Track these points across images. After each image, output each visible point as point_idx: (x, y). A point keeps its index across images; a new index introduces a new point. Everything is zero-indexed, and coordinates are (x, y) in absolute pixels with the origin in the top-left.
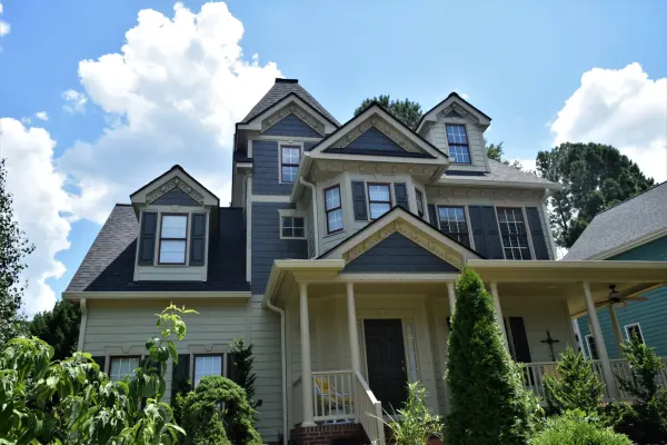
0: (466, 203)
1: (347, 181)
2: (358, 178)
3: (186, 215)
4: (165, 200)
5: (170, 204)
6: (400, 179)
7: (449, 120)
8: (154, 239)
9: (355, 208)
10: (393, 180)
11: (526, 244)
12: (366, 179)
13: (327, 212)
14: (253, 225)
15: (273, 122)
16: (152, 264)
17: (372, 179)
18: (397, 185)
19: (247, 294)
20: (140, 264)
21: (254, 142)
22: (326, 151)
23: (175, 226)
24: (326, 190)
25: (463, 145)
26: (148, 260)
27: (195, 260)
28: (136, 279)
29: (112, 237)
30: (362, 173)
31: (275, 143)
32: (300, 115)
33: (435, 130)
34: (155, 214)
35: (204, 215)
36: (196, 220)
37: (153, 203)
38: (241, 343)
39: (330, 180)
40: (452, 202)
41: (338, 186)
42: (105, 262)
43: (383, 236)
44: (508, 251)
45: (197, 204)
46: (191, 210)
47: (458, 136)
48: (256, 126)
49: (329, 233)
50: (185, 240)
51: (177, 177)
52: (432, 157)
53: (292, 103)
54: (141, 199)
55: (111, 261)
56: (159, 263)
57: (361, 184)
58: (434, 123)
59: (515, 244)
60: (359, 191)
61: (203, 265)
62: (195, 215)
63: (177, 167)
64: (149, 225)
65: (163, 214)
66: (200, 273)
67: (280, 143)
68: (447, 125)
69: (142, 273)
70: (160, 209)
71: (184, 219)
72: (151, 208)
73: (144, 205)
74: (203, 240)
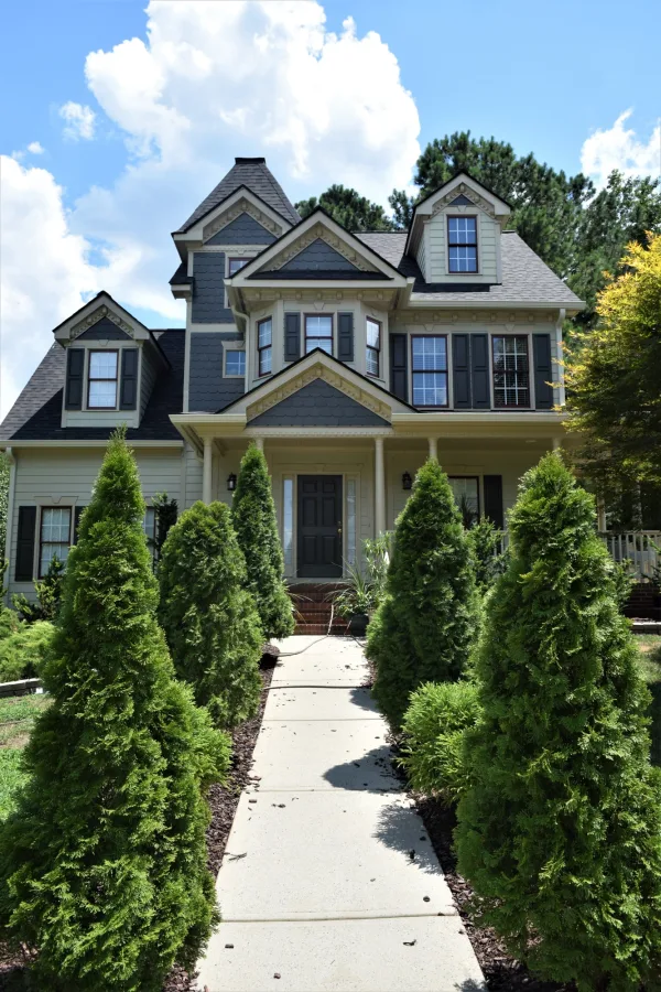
0: (449, 330)
1: (279, 313)
2: (293, 308)
3: (116, 351)
4: (92, 333)
5: (98, 338)
6: (345, 307)
7: (454, 211)
8: (81, 380)
9: (287, 346)
10: (335, 309)
11: (527, 384)
12: (303, 309)
13: (260, 350)
14: (191, 361)
15: (219, 227)
16: (80, 409)
17: (310, 309)
18: (341, 316)
19: (178, 443)
20: (67, 409)
21: (196, 255)
22: (252, 277)
23: (103, 363)
24: (260, 323)
25: (469, 245)
26: (75, 404)
27: (126, 403)
28: (63, 425)
29: (50, 373)
30: (301, 300)
31: (222, 255)
32: (254, 216)
33: (433, 226)
34: (82, 351)
35: (135, 351)
36: (128, 358)
37: (80, 338)
38: (165, 498)
39: (262, 312)
40: (430, 329)
41: (269, 319)
42: (36, 405)
43: (300, 384)
44: (499, 393)
45: (129, 338)
46: (121, 344)
47: (463, 232)
48: (196, 234)
49: (260, 375)
50: (116, 380)
51: (103, 306)
52: (386, 278)
53: (243, 200)
54: (65, 334)
55: (43, 403)
56: (88, 408)
57: (297, 316)
58: (429, 217)
59: (511, 383)
60: (293, 325)
61: (135, 409)
62: (125, 351)
63: (103, 294)
64: (75, 364)
65: (92, 351)
66: (132, 419)
67: (227, 255)
68: (449, 217)
69: (70, 419)
70: (86, 344)
71: (114, 355)
72: (78, 344)
73: (68, 341)
74: (135, 380)
